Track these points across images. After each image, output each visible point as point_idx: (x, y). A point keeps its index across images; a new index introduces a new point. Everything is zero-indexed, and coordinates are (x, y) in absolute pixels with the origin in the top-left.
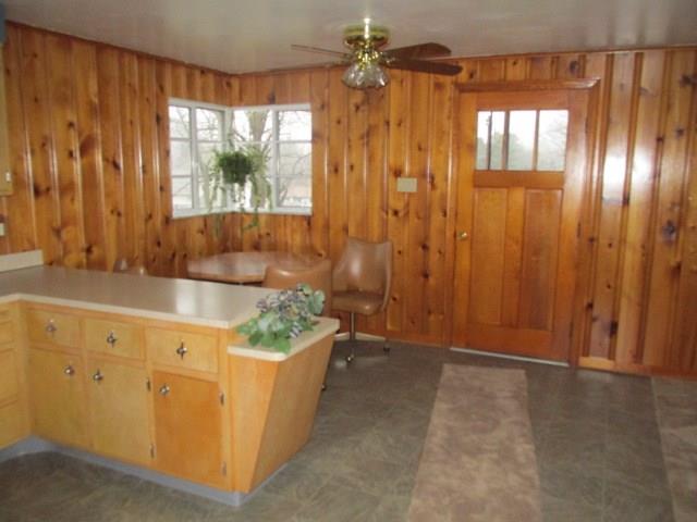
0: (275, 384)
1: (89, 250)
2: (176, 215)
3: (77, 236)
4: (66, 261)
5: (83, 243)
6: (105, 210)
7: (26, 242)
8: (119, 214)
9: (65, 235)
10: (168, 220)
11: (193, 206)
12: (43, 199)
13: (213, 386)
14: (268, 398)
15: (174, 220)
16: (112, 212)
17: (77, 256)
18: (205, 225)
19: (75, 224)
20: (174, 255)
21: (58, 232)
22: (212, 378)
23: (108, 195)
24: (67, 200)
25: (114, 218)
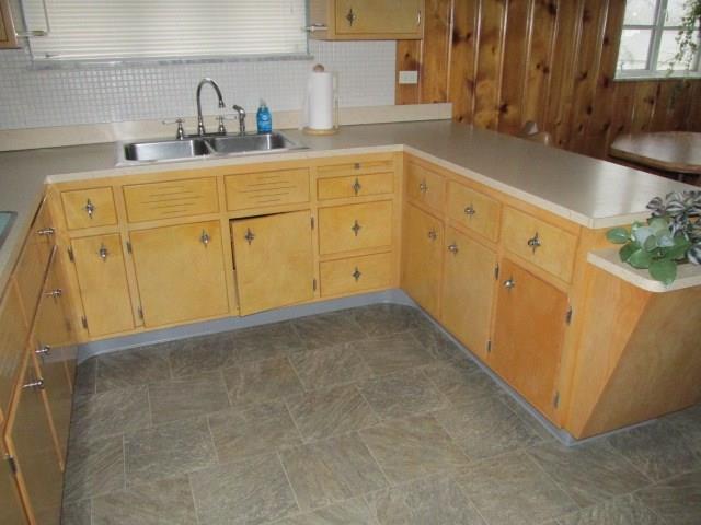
0: (641, 321)
1: (503, 109)
2: (618, 76)
3: (492, 90)
4: (476, 119)
5: (498, 100)
6: (529, 63)
7: (437, 92)
8: (546, 71)
9: (479, 90)
10: (607, 81)
11: (648, 68)
12: (461, 46)
13: (562, 297)
14: (627, 335)
15: (615, 82)
16: (538, 66)
17: (488, 114)
18: (658, 93)
19: (493, 78)
20: (606, 127)
21: (472, 85)
22: (562, 286)
23: (536, 46)
24: (488, 48)
25: (538, 74)
